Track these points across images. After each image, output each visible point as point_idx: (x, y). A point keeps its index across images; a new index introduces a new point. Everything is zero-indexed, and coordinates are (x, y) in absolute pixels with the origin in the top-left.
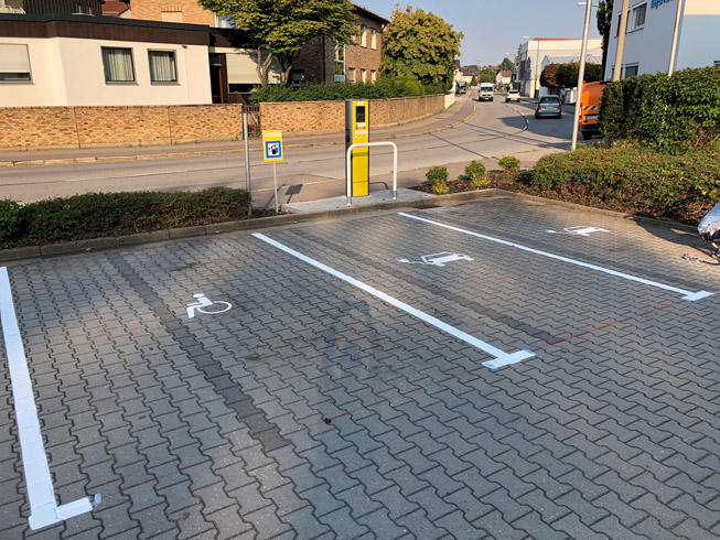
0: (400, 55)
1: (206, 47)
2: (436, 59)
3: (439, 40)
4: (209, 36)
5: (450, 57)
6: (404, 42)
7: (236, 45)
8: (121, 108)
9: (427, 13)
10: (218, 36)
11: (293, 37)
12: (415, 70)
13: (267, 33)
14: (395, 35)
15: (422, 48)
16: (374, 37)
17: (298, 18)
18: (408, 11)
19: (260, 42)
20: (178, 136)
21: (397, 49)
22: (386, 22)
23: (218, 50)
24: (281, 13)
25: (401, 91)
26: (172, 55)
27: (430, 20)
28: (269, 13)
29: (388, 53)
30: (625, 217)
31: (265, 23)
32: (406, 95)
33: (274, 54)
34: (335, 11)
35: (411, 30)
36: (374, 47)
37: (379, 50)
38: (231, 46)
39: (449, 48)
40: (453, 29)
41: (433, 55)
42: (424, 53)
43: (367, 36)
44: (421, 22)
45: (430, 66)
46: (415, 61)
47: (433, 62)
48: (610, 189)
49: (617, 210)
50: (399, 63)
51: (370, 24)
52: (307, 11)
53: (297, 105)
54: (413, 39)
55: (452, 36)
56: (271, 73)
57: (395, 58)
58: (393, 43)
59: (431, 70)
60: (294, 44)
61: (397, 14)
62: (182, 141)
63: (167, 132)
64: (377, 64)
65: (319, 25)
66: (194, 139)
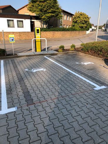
0: (76, 22)
1: (30, 20)
2: (84, 23)
3: (85, 19)
4: (30, 17)
5: (87, 23)
6: (77, 19)
7: (36, 19)
8: (9, 32)
9: (83, 13)
10: (33, 17)
11: (47, 17)
12: (79, 25)
13: (42, 16)
14: (75, 18)
15: (81, 21)
16: (70, 18)
17: (49, 13)
18: (78, 12)
19: (41, 18)
20: (21, 38)
21: (75, 21)
22: (73, 15)
23: (33, 20)
24: (44, 12)
25: (74, 30)
26: (22, 21)
27: (83, 14)
28: (42, 12)
29: (74, 22)
30: (102, 60)
31: (41, 14)
32: (75, 30)
33: (44, 21)
34: (57, 11)
35: (79, 17)
36: (70, 20)
37: (72, 21)
38: (36, 20)
39: (87, 20)
40: (88, 16)
41: (83, 22)
42: (81, 22)
43: (69, 18)
44: (81, 15)
45: (82, 24)
46: (79, 23)
47: (83, 24)
48: (99, 52)
49: (101, 58)
50: (76, 24)
51: (69, 15)
52: (50, 11)
53: (48, 32)
54: (79, 18)
55: (88, 18)
56: (44, 25)
57: (75, 23)
58: (75, 19)
59: (83, 25)
60: (48, 19)
61: (76, 13)
62: (22, 39)
63: (19, 38)
64: (71, 24)
65: (53, 14)
66: (25, 39)
